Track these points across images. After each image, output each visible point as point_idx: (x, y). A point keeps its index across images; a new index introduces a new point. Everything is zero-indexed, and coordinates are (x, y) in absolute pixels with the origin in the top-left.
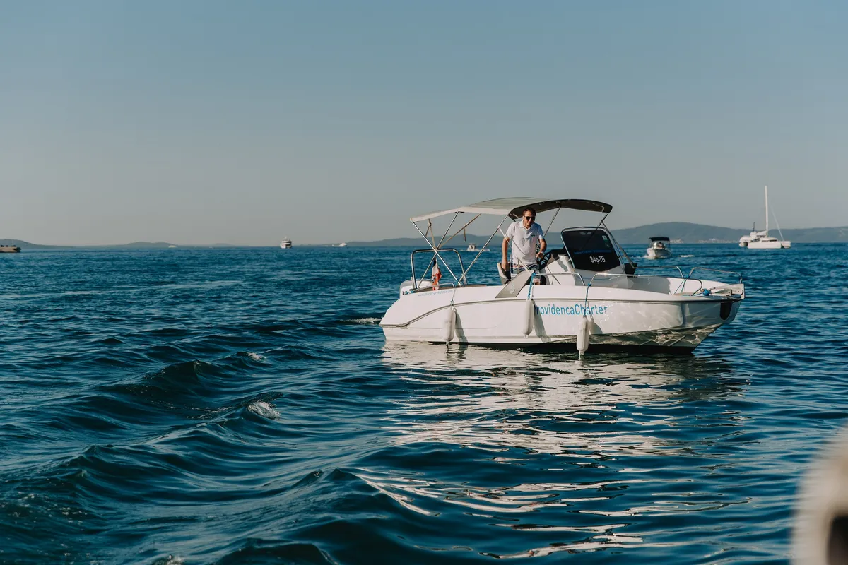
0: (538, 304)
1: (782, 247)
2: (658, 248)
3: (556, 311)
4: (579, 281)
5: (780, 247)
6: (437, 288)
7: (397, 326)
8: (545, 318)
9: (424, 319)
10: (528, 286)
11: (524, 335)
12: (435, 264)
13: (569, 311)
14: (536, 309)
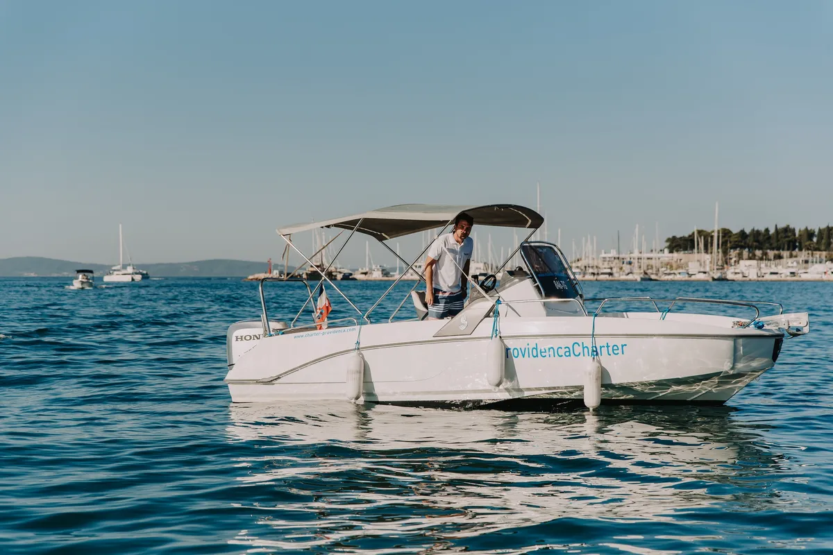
0: (510, 343)
1: (133, 280)
2: (84, 280)
3: (537, 353)
4: (550, 311)
5: (131, 280)
6: (325, 326)
7: (258, 382)
8: (518, 363)
9: (305, 370)
10: (490, 320)
11: (492, 388)
12: (321, 291)
13: (561, 352)
14: (507, 350)
